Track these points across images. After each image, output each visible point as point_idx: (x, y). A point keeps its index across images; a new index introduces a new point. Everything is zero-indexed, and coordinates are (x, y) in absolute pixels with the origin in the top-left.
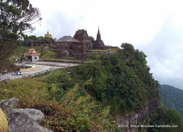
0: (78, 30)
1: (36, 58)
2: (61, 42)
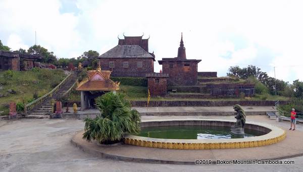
0: (125, 37)
2: (123, 58)
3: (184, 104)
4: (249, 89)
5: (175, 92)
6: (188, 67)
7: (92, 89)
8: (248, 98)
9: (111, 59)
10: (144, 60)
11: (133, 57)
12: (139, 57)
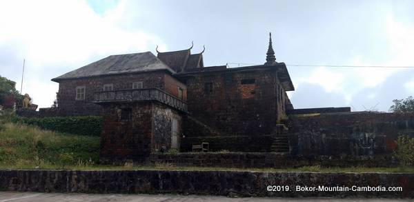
2: (101, 76)
6: (252, 87)
12: (136, 70)
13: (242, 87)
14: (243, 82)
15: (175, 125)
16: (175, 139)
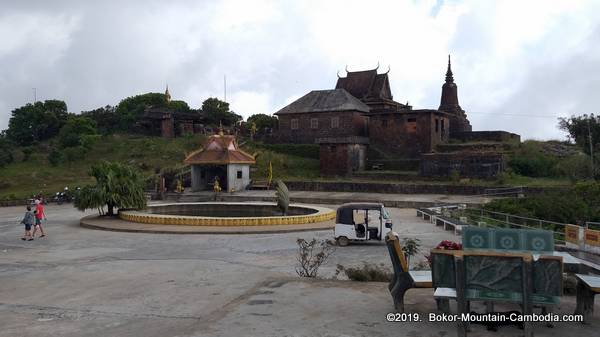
0: (349, 74)
1: (240, 175)
2: (309, 113)
3: (349, 188)
4: (489, 165)
5: (376, 169)
6: (415, 124)
7: (205, 162)
8: (465, 181)
9: (293, 115)
10: (342, 115)
11: (325, 110)
12: (333, 109)
13: (408, 124)
14: (409, 120)
15: (361, 153)
16: (361, 162)
